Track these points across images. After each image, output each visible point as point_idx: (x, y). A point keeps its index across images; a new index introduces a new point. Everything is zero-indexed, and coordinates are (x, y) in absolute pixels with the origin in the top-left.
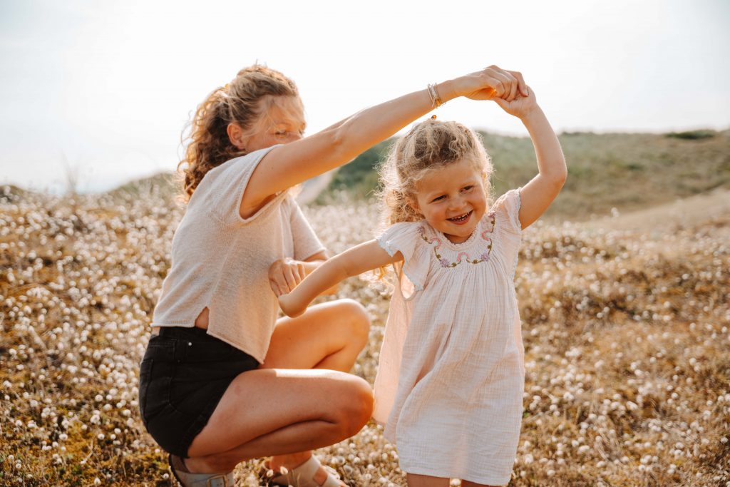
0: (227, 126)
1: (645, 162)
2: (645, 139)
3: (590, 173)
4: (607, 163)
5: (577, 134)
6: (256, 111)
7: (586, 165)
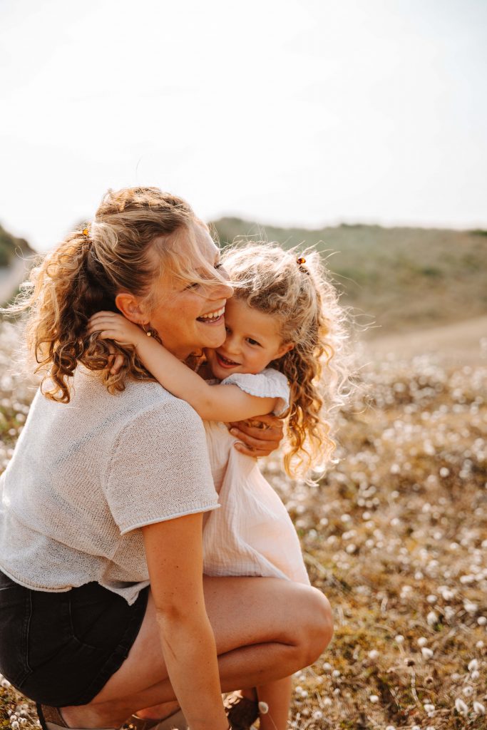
0: (115, 297)
1: (445, 267)
2: (444, 236)
3: (375, 279)
4: (398, 265)
5: (358, 227)
6: (148, 268)
7: (369, 267)
